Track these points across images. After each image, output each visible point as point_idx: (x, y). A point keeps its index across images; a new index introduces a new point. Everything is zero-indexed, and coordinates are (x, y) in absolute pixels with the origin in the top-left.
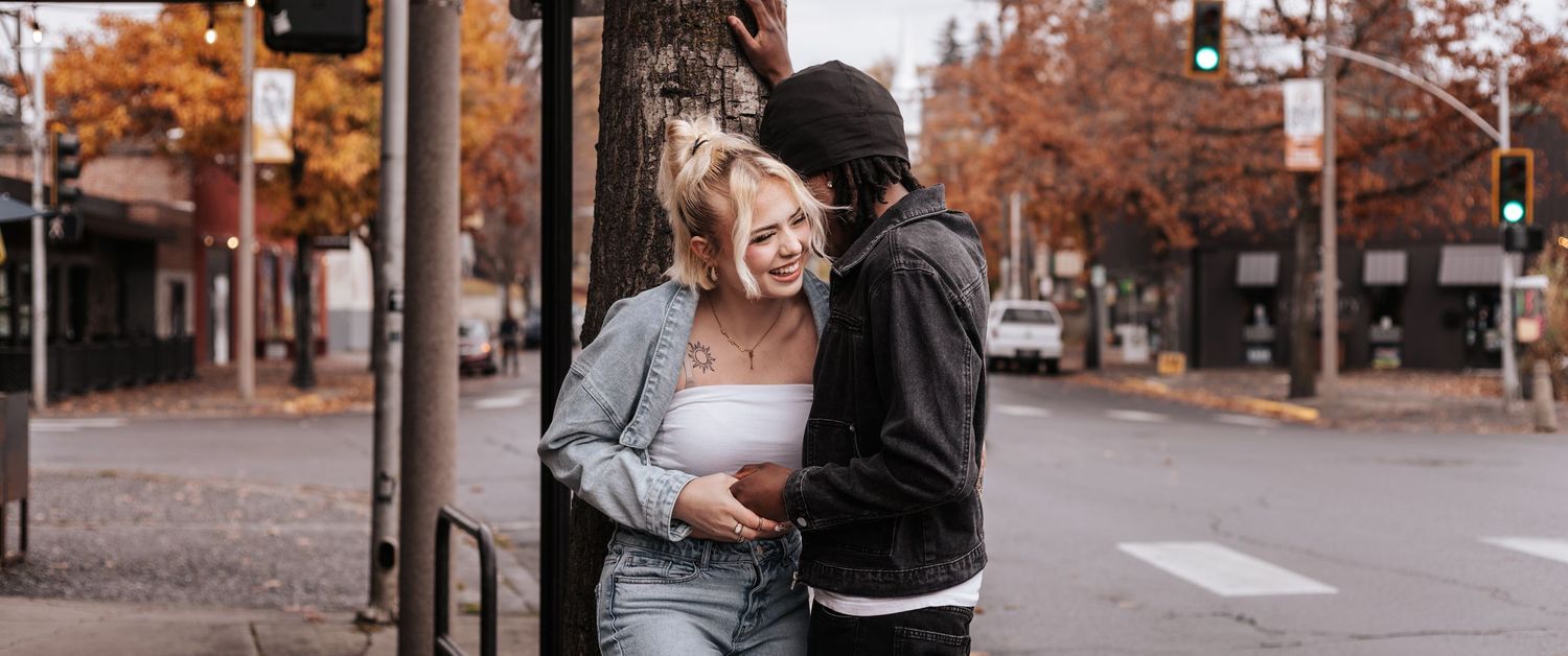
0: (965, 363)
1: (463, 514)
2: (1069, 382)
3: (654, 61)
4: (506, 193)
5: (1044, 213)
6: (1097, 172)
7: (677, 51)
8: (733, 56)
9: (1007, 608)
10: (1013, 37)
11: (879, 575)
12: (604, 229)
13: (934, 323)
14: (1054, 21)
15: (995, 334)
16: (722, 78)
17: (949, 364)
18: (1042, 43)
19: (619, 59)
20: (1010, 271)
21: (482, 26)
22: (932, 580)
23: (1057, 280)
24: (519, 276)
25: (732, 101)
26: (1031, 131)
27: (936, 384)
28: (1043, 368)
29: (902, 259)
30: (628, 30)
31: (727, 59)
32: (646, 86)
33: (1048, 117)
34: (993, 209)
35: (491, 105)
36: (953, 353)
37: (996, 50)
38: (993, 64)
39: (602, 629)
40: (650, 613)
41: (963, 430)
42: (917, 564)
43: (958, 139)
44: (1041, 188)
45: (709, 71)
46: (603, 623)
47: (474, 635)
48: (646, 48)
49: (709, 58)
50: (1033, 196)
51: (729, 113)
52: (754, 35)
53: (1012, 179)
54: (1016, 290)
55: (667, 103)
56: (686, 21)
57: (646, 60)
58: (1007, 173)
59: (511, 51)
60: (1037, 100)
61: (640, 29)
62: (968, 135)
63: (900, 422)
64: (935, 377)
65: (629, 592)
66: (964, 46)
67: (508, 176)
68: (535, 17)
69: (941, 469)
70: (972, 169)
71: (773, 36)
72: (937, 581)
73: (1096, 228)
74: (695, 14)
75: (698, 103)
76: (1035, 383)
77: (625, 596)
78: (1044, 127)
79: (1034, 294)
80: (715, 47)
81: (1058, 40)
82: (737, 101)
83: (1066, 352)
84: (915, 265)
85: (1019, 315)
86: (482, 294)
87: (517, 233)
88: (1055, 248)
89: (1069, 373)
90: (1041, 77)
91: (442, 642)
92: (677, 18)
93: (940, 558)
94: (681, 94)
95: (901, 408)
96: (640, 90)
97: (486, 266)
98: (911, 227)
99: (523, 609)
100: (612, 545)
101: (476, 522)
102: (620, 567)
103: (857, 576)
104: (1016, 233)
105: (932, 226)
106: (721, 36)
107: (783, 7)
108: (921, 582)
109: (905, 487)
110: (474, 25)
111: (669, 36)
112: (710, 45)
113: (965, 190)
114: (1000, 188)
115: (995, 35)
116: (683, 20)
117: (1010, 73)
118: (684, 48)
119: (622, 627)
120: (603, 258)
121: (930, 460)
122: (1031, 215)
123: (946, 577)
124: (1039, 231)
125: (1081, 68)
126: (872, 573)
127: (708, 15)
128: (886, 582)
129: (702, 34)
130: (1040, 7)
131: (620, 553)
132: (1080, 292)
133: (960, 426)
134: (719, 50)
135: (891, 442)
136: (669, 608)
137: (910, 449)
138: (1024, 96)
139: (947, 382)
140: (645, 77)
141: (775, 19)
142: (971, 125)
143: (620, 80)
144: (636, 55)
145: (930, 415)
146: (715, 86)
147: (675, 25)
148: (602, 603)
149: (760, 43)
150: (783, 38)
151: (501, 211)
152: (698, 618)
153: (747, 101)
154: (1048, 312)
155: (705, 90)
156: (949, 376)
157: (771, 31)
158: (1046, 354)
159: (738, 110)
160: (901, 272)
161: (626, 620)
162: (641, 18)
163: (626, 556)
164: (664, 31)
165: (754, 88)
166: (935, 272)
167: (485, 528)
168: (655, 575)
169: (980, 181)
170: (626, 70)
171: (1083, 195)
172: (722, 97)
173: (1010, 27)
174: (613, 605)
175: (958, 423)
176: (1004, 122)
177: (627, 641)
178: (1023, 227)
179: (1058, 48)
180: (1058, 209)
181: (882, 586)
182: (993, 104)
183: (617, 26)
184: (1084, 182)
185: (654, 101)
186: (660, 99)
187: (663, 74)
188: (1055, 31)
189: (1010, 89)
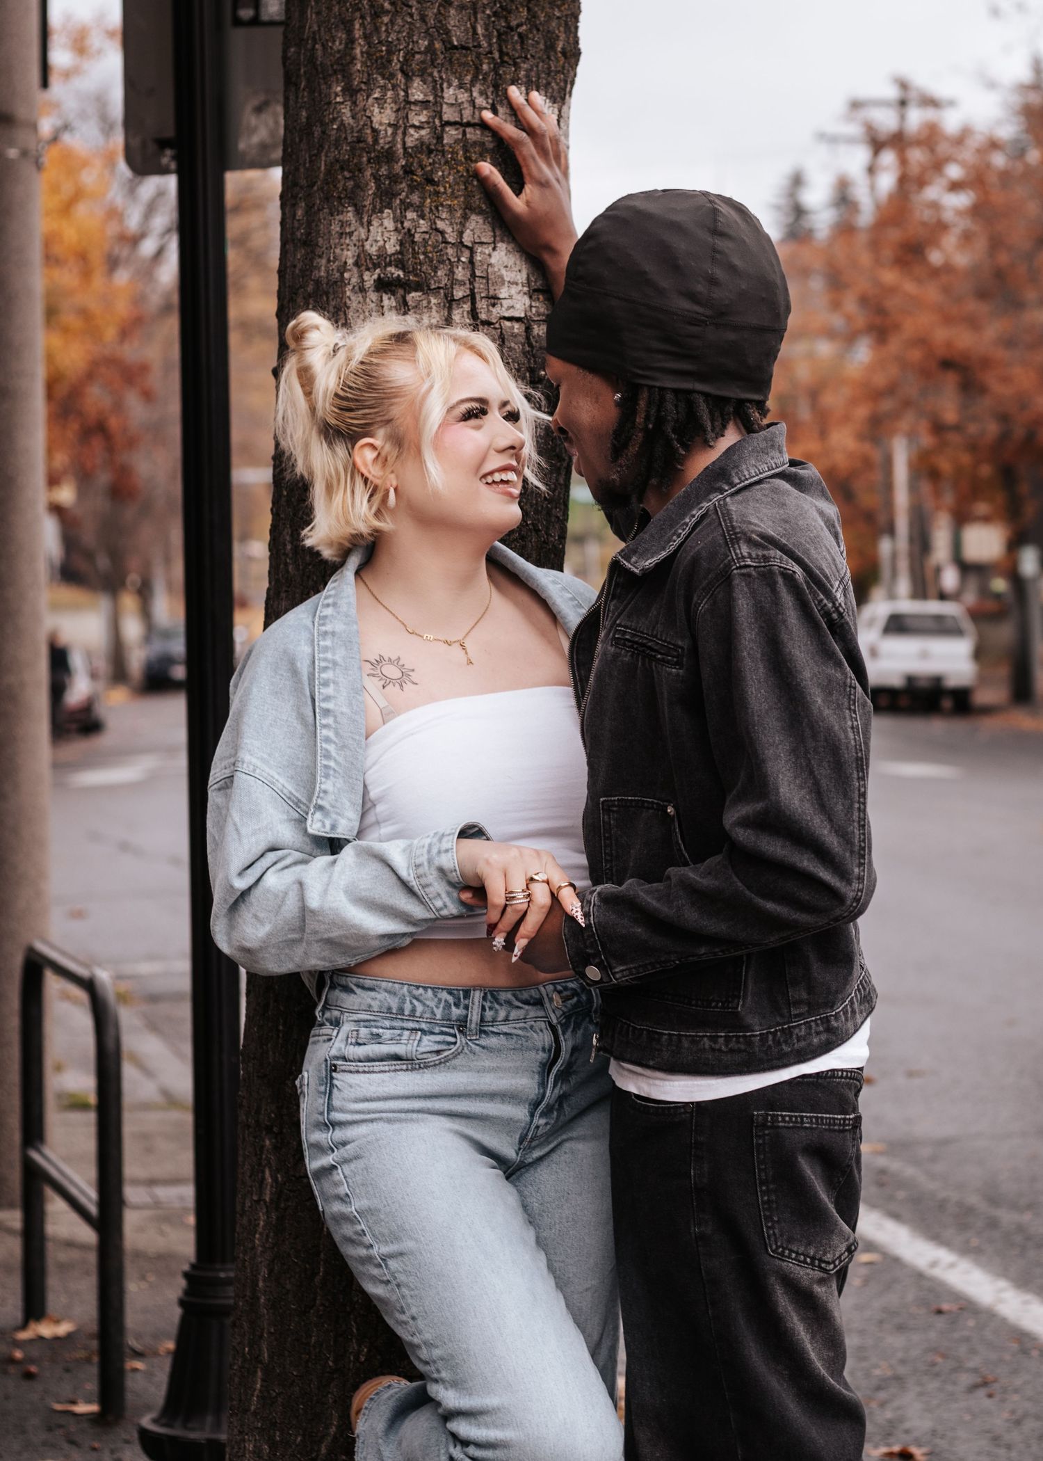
0: (850, 709)
1: (63, 953)
2: (988, 725)
3: (363, 236)
4: (110, 449)
5: (945, 465)
6: (1023, 402)
7: (399, 220)
8: (487, 227)
9: (911, 1074)
10: (891, 197)
11: (721, 1040)
12: (288, 502)
13: (800, 648)
14: (954, 172)
15: (874, 653)
16: (471, 261)
17: (826, 712)
18: (935, 206)
19: (309, 234)
20: (894, 556)
21: (67, 189)
22: (802, 1044)
23: (966, 568)
24: (133, 578)
25: (488, 297)
26: (921, 341)
27: (811, 744)
28: (947, 703)
29: (745, 549)
30: (321, 189)
31: (478, 232)
32: (352, 276)
33: (948, 320)
34: (867, 463)
35: (84, 314)
36: (830, 694)
37: (866, 216)
38: (862, 238)
39: (312, 1146)
40: (389, 1121)
41: (856, 814)
42: (778, 1019)
43: (810, 356)
44: (938, 428)
45: (450, 251)
46: (311, 1136)
47: (88, 1144)
48: (350, 215)
49: (449, 230)
50: (926, 440)
51: (483, 316)
52: (518, 191)
53: (895, 415)
54: (904, 585)
55: (386, 302)
56: (412, 173)
57: (351, 234)
58: (887, 405)
59: (112, 229)
60: (932, 293)
61: (340, 186)
62: (825, 349)
63: (759, 806)
64: (808, 732)
65: (352, 1085)
66: (814, 213)
67: (113, 423)
68: (164, 171)
69: (825, 875)
70: (833, 400)
71: (547, 192)
72: (810, 1044)
73: (1024, 488)
74: (427, 161)
75: (434, 301)
76: (937, 727)
77: (347, 1093)
78: (941, 335)
79: (932, 590)
80: (458, 214)
81: (961, 200)
82: (496, 298)
83: (982, 678)
84: (766, 559)
85: (908, 622)
86: (75, 607)
87: (130, 513)
88: (961, 519)
89: (987, 711)
90: (935, 257)
91: (35, 1155)
92: (398, 168)
93: (813, 1008)
94: (407, 286)
95: (759, 785)
96: (342, 282)
97: (81, 564)
98: (746, 494)
99: (158, 1099)
100: (325, 1009)
101: (86, 966)
102: (338, 1046)
103: (686, 1044)
104: (902, 498)
105: (775, 490)
106: (468, 195)
107: (562, 147)
108: (786, 1049)
109: (770, 906)
110: (55, 189)
111: (386, 197)
112: (451, 209)
113: (823, 434)
114: (876, 429)
115: (862, 194)
116: (408, 171)
117: (887, 253)
118: (411, 215)
119: (344, 1144)
120: (289, 547)
121: (807, 863)
122: (925, 470)
123: (824, 1037)
124: (937, 494)
125: (996, 243)
126: (711, 1038)
127: (447, 162)
128: (732, 1051)
129: (437, 193)
130: (932, 150)
131: (336, 1023)
132: (1000, 585)
133: (851, 806)
134: (465, 218)
135: (743, 835)
136: (419, 1111)
137: (775, 848)
138: (910, 287)
139: (826, 740)
140: (350, 261)
141: (550, 165)
142: (830, 334)
143: (309, 267)
144: (335, 228)
145: (803, 792)
146: (461, 273)
147: (394, 179)
148: (310, 1107)
149: (528, 203)
150: (563, 196)
151: (104, 478)
152: (463, 1121)
153: (511, 297)
154: (953, 618)
155: (445, 281)
156: (829, 730)
157: (544, 185)
158: (952, 682)
159: (497, 312)
160: (744, 571)
161: (349, 1133)
162: (342, 169)
163: (347, 1028)
164: (378, 188)
165: (522, 277)
166: (797, 569)
167: (103, 976)
168: (397, 1057)
169: (846, 419)
170: (318, 251)
171: (1004, 437)
172: (472, 290)
173: (887, 182)
174: (330, 1108)
175: (847, 802)
176: (881, 330)
177: (353, 1165)
178: (913, 487)
179: (959, 213)
180: (966, 459)
181: (727, 1058)
182: (864, 300)
183: (303, 182)
184: (1004, 418)
185: (365, 298)
186: (373, 296)
187: (379, 256)
188: (955, 186)
189: (889, 276)
